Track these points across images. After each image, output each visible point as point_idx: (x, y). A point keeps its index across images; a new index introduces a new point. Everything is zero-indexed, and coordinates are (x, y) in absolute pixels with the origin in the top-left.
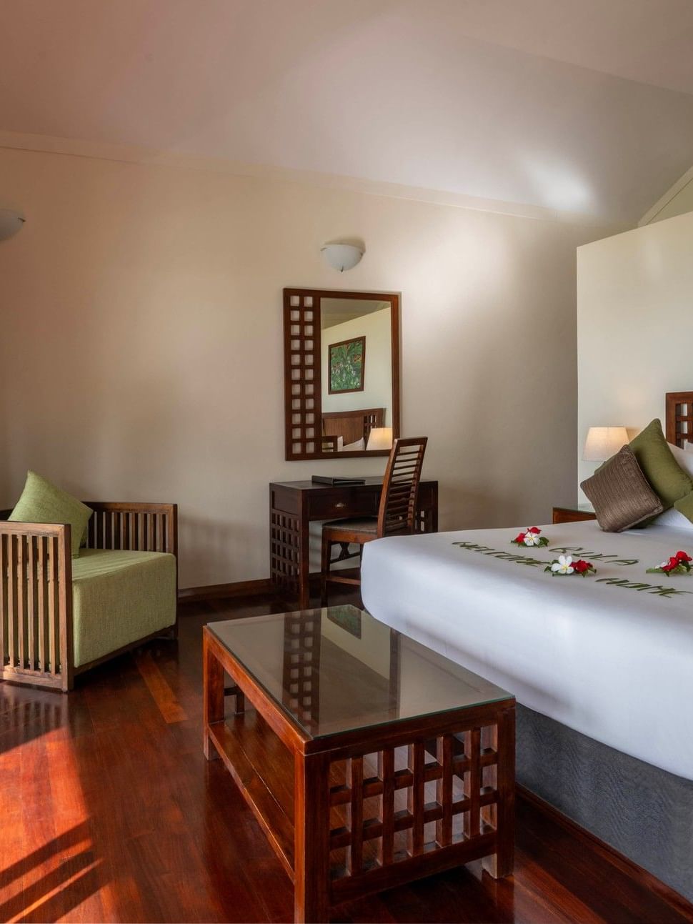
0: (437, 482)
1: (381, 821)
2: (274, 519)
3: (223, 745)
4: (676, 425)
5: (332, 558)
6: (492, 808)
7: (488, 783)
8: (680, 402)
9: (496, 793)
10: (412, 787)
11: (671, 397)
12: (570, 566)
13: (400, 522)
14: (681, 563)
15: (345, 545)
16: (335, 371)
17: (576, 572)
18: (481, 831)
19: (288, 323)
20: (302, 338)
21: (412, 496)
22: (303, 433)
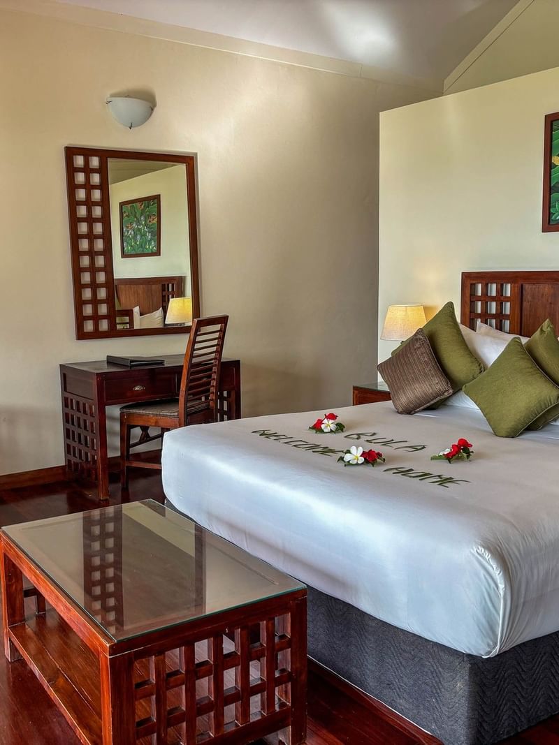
0: (239, 361)
1: (184, 708)
2: (66, 403)
3: (25, 646)
4: (471, 304)
5: (132, 442)
6: (286, 687)
7: (283, 666)
8: (474, 282)
9: (290, 674)
10: (212, 676)
11: (466, 277)
12: (361, 456)
13: (203, 403)
14: (462, 449)
15: (145, 429)
16: (128, 232)
17: (367, 462)
18: (277, 709)
19: (72, 187)
20: (89, 203)
21: (214, 376)
22: (95, 310)
